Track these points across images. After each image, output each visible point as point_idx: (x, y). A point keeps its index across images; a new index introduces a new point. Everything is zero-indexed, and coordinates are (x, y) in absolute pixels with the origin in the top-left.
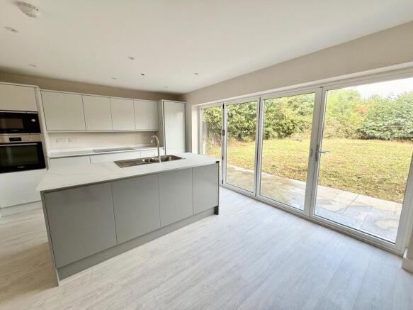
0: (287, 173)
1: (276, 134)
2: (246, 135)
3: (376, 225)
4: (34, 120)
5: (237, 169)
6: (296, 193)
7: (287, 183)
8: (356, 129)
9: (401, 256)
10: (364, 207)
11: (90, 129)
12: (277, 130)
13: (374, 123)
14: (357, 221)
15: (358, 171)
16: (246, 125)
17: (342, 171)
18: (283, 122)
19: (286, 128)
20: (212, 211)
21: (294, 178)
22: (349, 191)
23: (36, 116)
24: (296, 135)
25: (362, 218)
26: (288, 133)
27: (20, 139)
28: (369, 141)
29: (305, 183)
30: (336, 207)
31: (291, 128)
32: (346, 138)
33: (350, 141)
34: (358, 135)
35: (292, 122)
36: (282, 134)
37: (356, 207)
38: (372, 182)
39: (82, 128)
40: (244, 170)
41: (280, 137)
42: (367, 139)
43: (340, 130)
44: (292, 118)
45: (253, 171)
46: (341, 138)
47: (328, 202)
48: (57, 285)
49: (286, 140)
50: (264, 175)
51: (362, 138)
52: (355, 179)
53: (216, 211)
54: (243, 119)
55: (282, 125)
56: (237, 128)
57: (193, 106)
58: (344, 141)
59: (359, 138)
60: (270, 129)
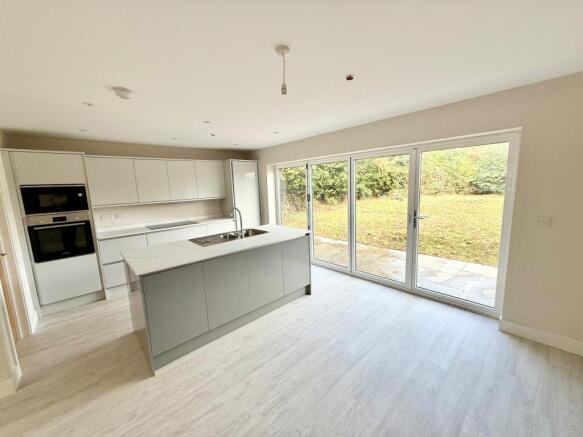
0: (386, 243)
1: (370, 192)
2: (331, 195)
3: (483, 295)
4: (80, 195)
5: (324, 240)
6: (395, 265)
7: (386, 255)
8: (468, 181)
9: (497, 319)
10: (472, 276)
11: (143, 200)
12: (371, 187)
13: (488, 174)
14: (463, 291)
15: (468, 235)
16: (331, 182)
17: (449, 236)
18: (377, 176)
19: (382, 184)
20: (304, 291)
21: (394, 249)
22: (457, 259)
23: (82, 189)
24: (395, 192)
25: (468, 288)
26: (385, 190)
27: (64, 219)
28: (484, 197)
29: (405, 253)
30: (441, 278)
31: (388, 183)
32: (457, 193)
33: (461, 197)
34: (470, 189)
35: (389, 175)
36: (377, 191)
37: (463, 276)
38: (482, 248)
39: (134, 200)
40: (333, 242)
41: (375, 195)
42: (482, 193)
43: (449, 184)
44: (389, 170)
45: (346, 243)
46: (451, 193)
47: (433, 273)
48: (153, 375)
49: (383, 199)
50: (360, 247)
51: (476, 193)
52: (464, 245)
53: (308, 291)
54: (327, 174)
55: (376, 180)
56: (320, 187)
57: (268, 167)
58: (454, 197)
59: (472, 194)
60: (362, 186)
